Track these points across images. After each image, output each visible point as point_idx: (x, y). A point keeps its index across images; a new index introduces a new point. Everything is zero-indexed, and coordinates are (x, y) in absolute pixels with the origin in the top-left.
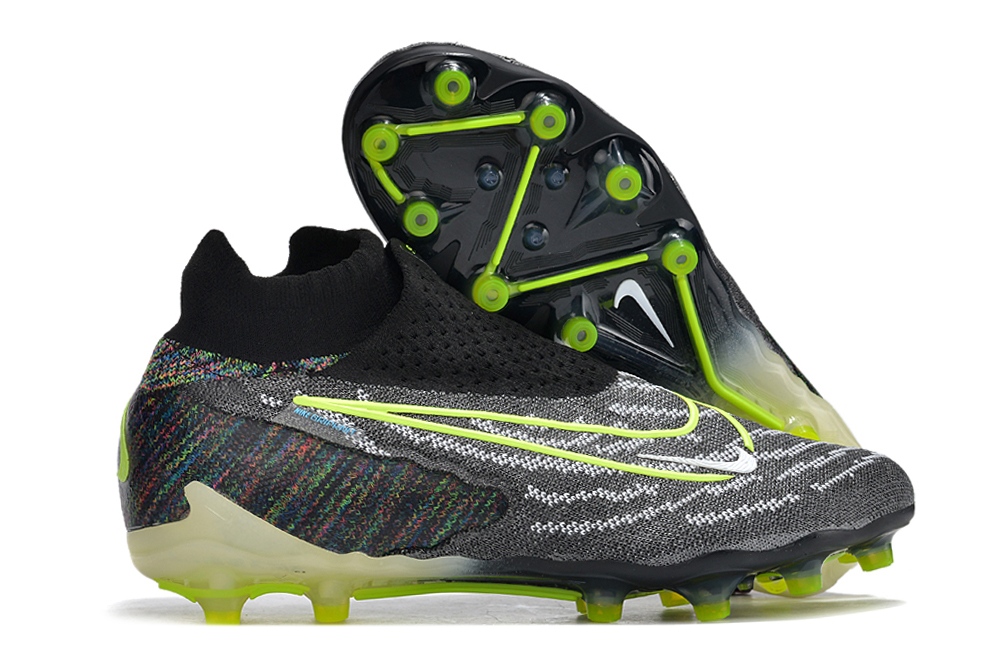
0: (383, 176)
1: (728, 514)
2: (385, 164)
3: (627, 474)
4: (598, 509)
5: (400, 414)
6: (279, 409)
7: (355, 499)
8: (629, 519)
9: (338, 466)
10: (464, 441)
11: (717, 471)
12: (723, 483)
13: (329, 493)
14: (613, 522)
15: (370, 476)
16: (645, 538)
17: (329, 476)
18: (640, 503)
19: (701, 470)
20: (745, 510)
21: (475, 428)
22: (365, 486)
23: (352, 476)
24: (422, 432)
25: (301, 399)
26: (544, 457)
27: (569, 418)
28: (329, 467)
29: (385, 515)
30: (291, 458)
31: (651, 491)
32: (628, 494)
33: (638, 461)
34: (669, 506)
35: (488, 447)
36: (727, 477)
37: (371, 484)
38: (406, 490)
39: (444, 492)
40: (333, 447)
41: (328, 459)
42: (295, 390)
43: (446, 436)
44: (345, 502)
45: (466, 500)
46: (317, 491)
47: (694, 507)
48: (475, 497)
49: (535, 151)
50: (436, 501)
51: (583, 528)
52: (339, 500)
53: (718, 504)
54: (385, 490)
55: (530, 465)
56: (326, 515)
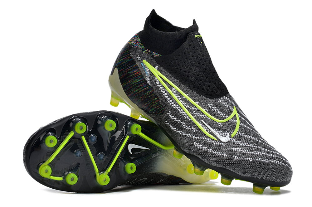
1: (205, 148)
3: (194, 123)
4: (180, 127)
5: (160, 77)
6: (139, 61)
7: (138, 91)
8: (183, 134)
9: (140, 81)
10: (166, 91)
11: (215, 136)
12: (213, 140)
13: (135, 86)
14: (180, 132)
15: (144, 88)
16: (182, 141)
17: (137, 82)
18: (189, 132)
19: (212, 134)
20: (210, 150)
21: (171, 90)
22: (142, 89)
23: (141, 85)
24: (160, 84)
25: (145, 61)
26: (179, 106)
27: (195, 101)
28: (138, 80)
29: (142, 99)
30: (133, 74)
31: (194, 130)
32: (189, 128)
33: (200, 121)
34: (194, 137)
35: (170, 96)
36: (216, 139)
37: (143, 90)
38: (148, 96)
39: (154, 101)
40: (142, 76)
41: (139, 78)
42: (145, 58)
43: (164, 88)
44: (136, 91)
45: (157, 106)
46: (133, 84)
47: (199, 141)
48: (159, 107)
50: (152, 102)
51: (174, 129)
52: (135, 89)
53: (206, 144)
54: (145, 93)
55: (174, 106)
56: (132, 91)
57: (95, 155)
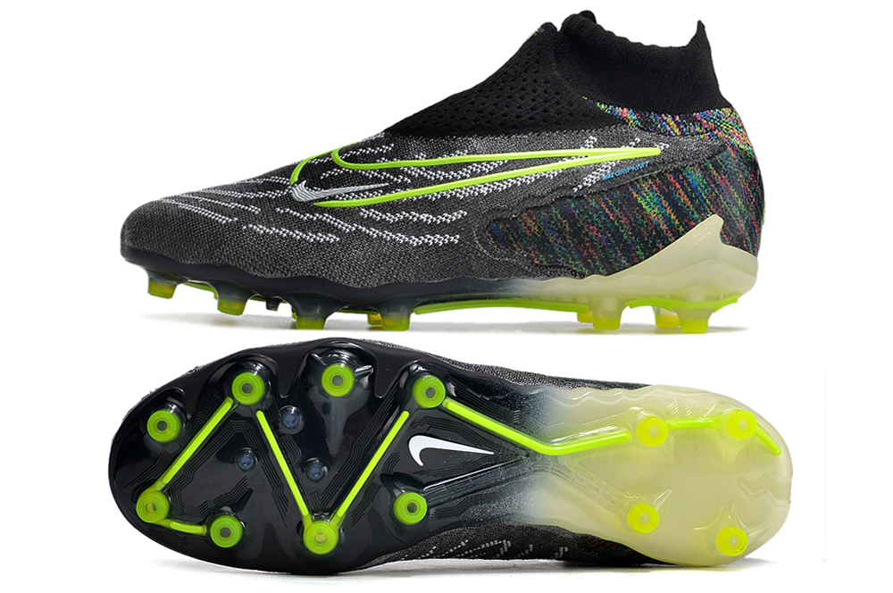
0: (176, 526)
2: (170, 516)
49: (261, 416)
57: (299, 468)
